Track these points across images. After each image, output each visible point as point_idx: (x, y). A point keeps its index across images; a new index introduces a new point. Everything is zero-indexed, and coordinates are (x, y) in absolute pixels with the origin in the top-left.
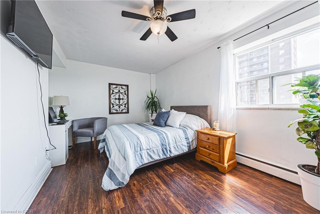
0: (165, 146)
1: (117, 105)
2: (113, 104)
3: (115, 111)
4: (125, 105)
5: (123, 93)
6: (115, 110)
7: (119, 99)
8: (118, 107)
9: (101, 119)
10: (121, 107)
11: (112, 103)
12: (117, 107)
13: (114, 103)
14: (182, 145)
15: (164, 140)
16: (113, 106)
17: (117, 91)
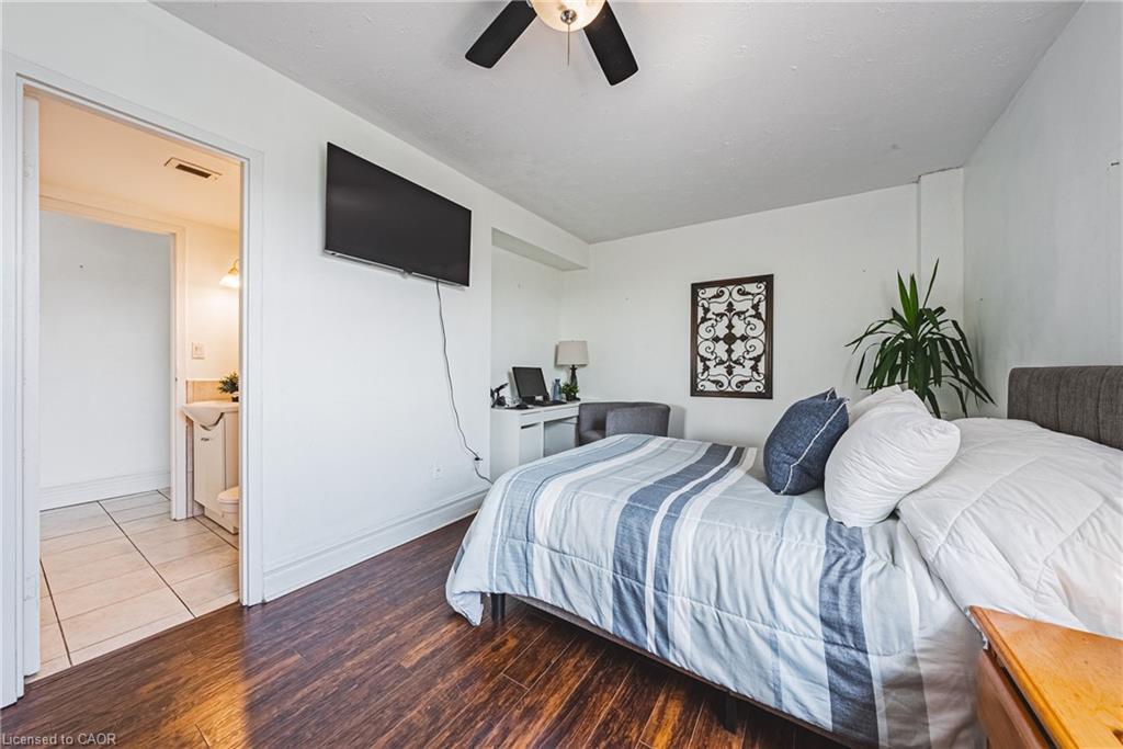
0: (637, 579)
1: (722, 362)
2: (704, 359)
3: (713, 388)
4: (753, 362)
5: (747, 314)
6: (713, 382)
7: (730, 339)
8: (724, 371)
9: (635, 409)
10: (737, 370)
11: (702, 357)
12: (722, 369)
13: (709, 356)
14: (775, 647)
15: (639, 545)
16: (706, 368)
17: (722, 308)
